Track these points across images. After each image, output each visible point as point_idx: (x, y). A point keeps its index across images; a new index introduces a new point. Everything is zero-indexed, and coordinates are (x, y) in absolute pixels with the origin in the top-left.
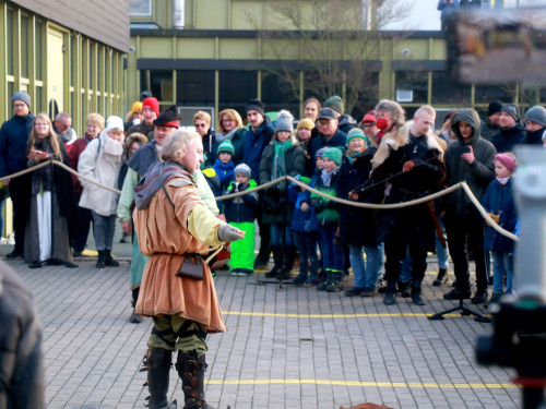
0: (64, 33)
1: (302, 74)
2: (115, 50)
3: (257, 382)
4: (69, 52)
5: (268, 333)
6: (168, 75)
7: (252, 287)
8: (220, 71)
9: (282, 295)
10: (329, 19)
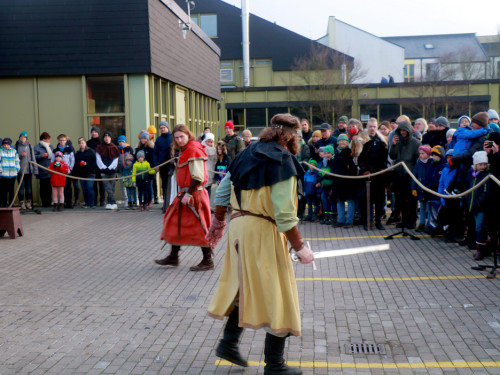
0: (185, 91)
1: (311, 108)
2: (213, 99)
4: (188, 100)
6: (242, 111)
8: (269, 109)
10: (325, 79)
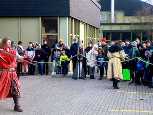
0: (84, 24)
1: (142, 33)
2: (97, 28)
3: (128, 111)
4: (85, 29)
5: (131, 97)
6: (110, 34)
7: (128, 85)
8: (122, 33)
9: (135, 87)
10: (149, 20)
